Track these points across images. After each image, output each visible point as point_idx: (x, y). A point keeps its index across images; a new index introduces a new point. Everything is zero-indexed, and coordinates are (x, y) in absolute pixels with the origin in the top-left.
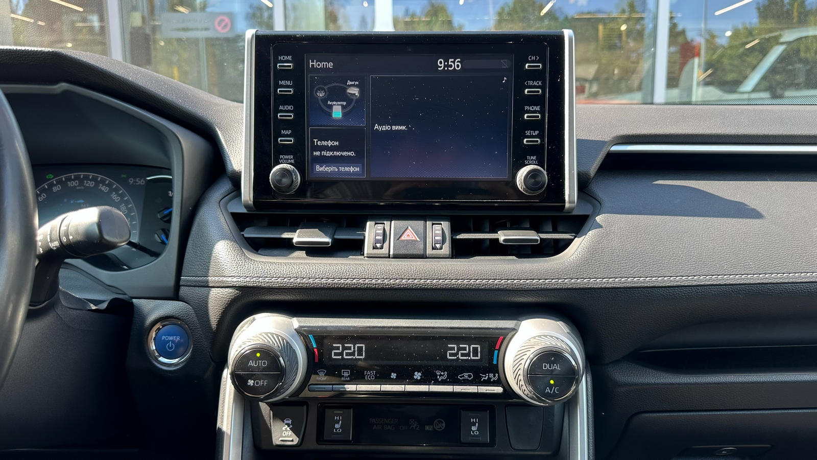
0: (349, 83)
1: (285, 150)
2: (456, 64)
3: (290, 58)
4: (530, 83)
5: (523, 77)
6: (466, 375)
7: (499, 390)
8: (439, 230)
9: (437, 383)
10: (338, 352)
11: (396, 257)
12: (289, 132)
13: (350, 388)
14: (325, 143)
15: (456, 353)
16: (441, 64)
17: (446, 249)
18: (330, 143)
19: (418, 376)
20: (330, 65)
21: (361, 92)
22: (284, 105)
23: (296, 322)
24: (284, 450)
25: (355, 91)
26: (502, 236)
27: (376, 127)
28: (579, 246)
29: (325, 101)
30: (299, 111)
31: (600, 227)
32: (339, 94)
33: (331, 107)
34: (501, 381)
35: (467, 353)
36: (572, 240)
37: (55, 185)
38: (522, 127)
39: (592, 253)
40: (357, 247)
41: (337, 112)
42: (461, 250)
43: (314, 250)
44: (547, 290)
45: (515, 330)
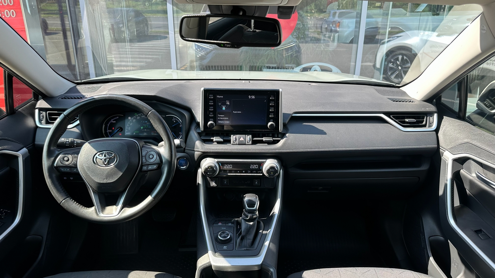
0: (227, 101)
1: (211, 118)
2: (253, 97)
3: (212, 95)
4: (271, 102)
5: (269, 101)
6: (254, 172)
7: (262, 174)
8: (249, 137)
9: (248, 173)
10: (226, 167)
11: (238, 144)
12: (212, 113)
13: (229, 174)
14: (221, 116)
15: (252, 167)
16: (250, 97)
17: (250, 143)
18: (222, 116)
19: (244, 172)
20: (222, 97)
21: (229, 103)
22: (211, 107)
23: (216, 160)
24: (213, 187)
25: (228, 103)
26: (264, 139)
27: (234, 112)
28: (282, 142)
29: (221, 105)
30: (215, 109)
31: (287, 137)
32: (225, 104)
33: (222, 107)
34: (262, 173)
35: (255, 167)
36: (280, 140)
37: (138, 117)
38: (270, 113)
39: (284, 144)
40: (229, 141)
41: (224, 108)
42: (254, 143)
43: (219, 143)
44: (273, 153)
45: (265, 162)
